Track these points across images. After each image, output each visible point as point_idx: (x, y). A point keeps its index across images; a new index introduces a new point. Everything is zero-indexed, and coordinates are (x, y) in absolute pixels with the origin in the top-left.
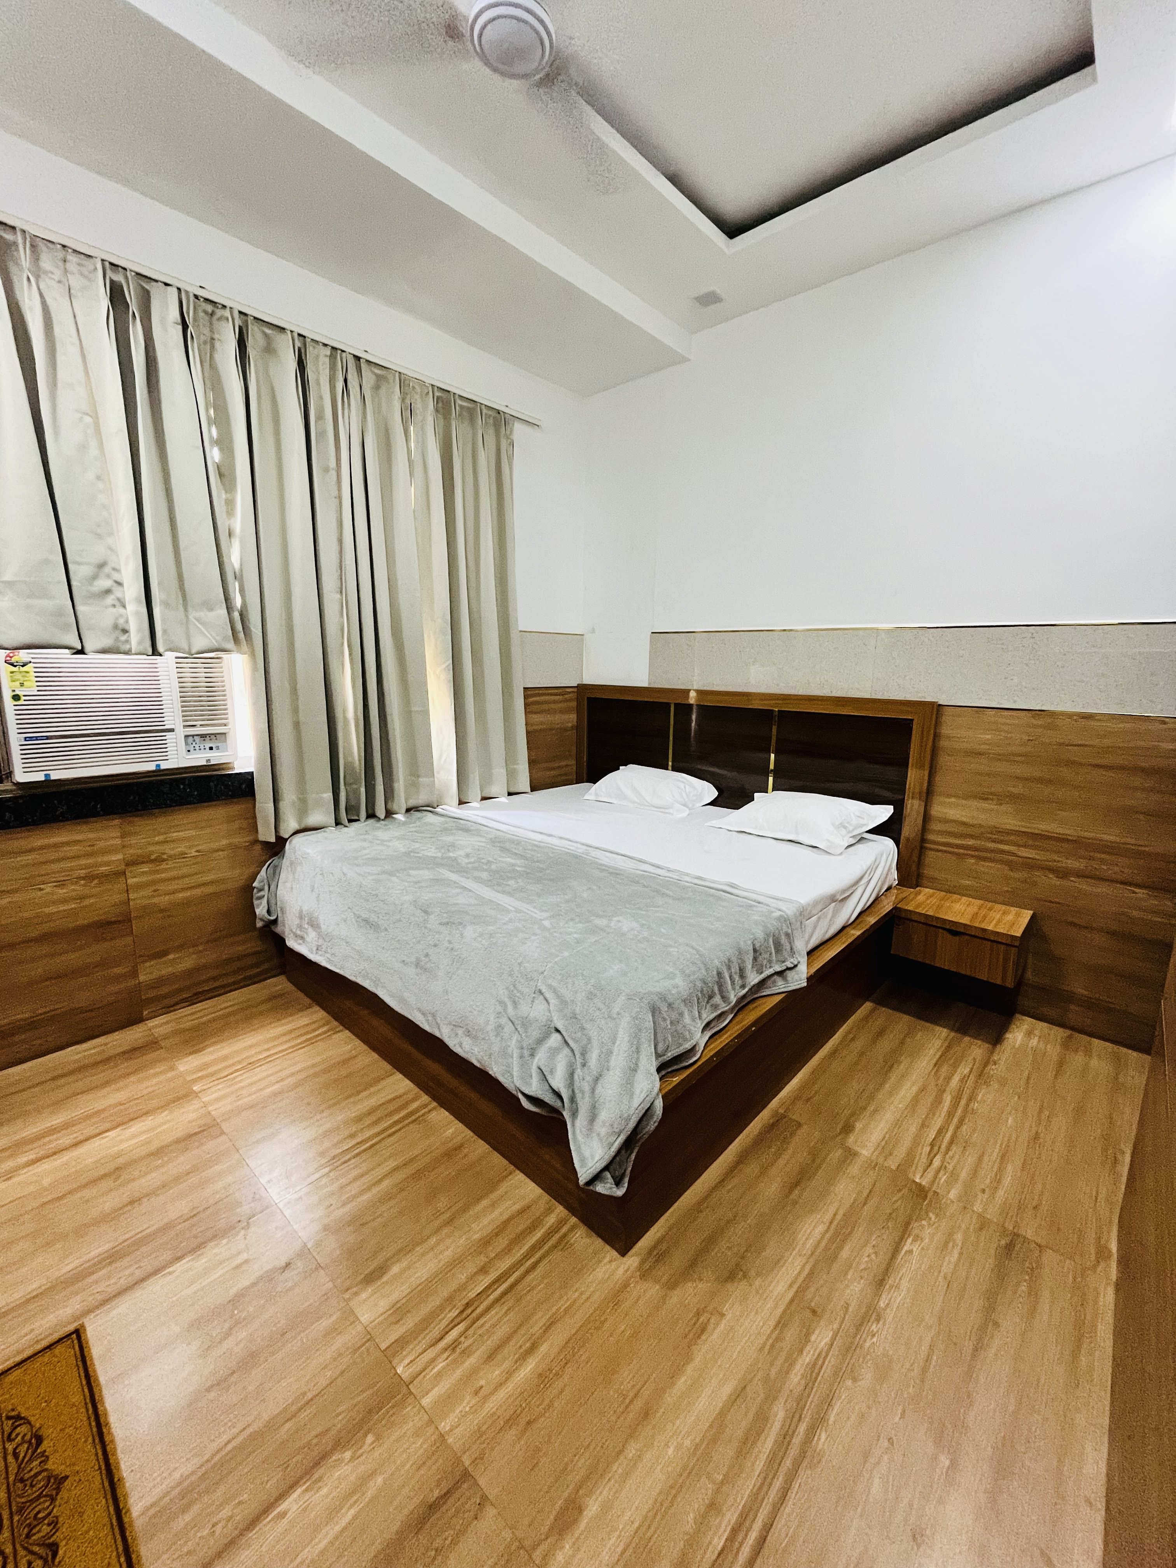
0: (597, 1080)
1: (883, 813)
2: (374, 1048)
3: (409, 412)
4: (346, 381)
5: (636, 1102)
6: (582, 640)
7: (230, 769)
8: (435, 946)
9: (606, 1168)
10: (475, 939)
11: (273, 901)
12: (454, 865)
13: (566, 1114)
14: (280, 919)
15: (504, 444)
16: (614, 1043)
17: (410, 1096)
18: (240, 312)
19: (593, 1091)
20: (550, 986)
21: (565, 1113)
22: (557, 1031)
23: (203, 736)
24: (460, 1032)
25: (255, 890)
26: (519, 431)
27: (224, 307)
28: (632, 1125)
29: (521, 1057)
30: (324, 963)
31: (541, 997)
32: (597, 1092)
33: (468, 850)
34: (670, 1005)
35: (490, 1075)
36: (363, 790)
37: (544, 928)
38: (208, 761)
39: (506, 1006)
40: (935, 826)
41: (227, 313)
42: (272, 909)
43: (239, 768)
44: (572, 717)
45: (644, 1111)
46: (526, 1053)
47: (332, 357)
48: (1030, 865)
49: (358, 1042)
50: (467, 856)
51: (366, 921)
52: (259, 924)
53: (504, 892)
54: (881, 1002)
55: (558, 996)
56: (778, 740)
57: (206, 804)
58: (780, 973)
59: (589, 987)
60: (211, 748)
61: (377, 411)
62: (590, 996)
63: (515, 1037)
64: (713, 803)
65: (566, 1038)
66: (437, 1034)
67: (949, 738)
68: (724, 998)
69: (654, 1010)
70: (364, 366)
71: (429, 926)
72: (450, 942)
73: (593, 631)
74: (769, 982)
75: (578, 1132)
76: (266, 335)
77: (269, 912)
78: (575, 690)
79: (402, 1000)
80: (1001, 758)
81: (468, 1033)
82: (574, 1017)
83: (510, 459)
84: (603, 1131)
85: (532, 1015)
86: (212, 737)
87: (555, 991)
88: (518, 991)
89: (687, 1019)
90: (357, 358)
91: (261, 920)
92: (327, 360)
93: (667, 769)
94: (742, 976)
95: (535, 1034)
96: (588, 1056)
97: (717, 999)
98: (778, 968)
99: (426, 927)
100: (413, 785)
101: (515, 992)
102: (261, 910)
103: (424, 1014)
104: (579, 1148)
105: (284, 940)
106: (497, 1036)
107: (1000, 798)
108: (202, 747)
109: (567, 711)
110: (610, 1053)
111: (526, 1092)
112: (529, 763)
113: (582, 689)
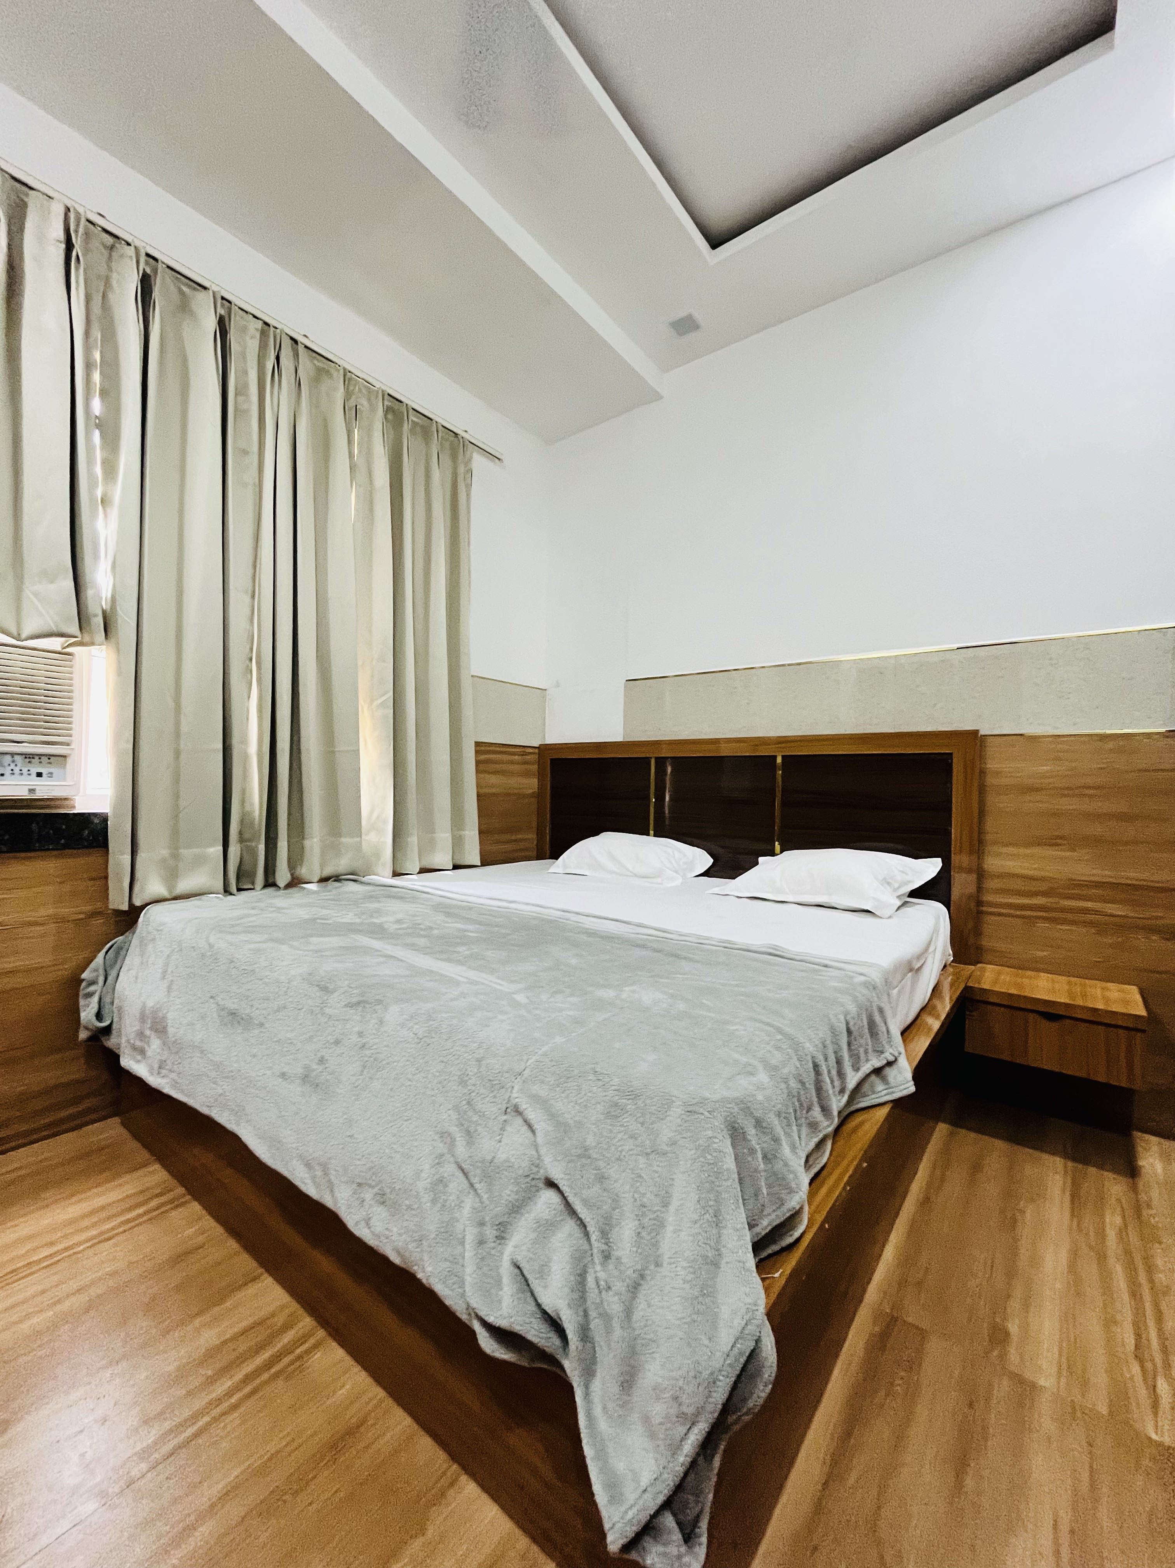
0: (635, 1288)
1: (930, 868)
2: (233, 1231)
3: (353, 413)
4: (278, 358)
5: (725, 1338)
6: (544, 697)
7: (67, 807)
8: (337, 1042)
9: (667, 1505)
10: (402, 1025)
11: (107, 999)
12: (378, 931)
13: (571, 1367)
14: (114, 1026)
15: (461, 469)
16: (666, 1205)
17: (280, 1320)
18: (148, 255)
19: (628, 1312)
20: (536, 1099)
21: (566, 1364)
22: (551, 1184)
23: (29, 757)
24: (368, 1195)
25: (84, 984)
26: (478, 462)
27: (129, 244)
28: (720, 1395)
29: (481, 1242)
30: (167, 1090)
31: (519, 1121)
32: (637, 1315)
33: (400, 916)
34: (758, 1123)
35: (419, 1281)
36: (262, 847)
37: (516, 1005)
38: (32, 791)
39: (453, 1140)
40: (991, 884)
41: (131, 251)
42: (105, 1011)
43: (81, 806)
44: (531, 784)
45: (743, 1360)
46: (490, 1232)
47: (264, 334)
48: (1123, 926)
49: (209, 1222)
50: (399, 921)
51: (233, 1014)
52: (83, 1035)
53: (449, 960)
54: (958, 1122)
55: (553, 1116)
56: (784, 790)
57: (23, 855)
58: (878, 1071)
59: (611, 1093)
60: (39, 775)
61: (315, 405)
62: (614, 1112)
63: (469, 1202)
64: (707, 874)
65: (571, 1199)
66: (328, 1202)
67: (998, 773)
68: (825, 1110)
69: (736, 1134)
70: (301, 348)
71: (328, 1011)
72: (360, 1034)
73: (558, 685)
74: (866, 1088)
75: (598, 1411)
76: (181, 292)
77: (99, 1016)
78: (537, 751)
79: (275, 1143)
80: (1067, 792)
81: (382, 1199)
82: (585, 1153)
83: (469, 486)
84: (659, 1410)
85: (501, 1156)
86: (44, 759)
87: (544, 1104)
88: (476, 1112)
89: (786, 1150)
90: (295, 341)
91: (87, 1028)
92: (258, 335)
93: (648, 835)
94: (841, 1074)
95: (508, 1193)
96: (614, 1235)
97: (817, 1112)
98: (878, 1063)
99: (323, 1014)
100: (331, 848)
101: (470, 1113)
102: (87, 1014)
103: (308, 1166)
104: (602, 1454)
105: (117, 1057)
106: (434, 1201)
107: (1073, 842)
108: (25, 771)
109: (527, 774)
110: (659, 1225)
111: (491, 1319)
112: (480, 832)
113: (544, 749)
